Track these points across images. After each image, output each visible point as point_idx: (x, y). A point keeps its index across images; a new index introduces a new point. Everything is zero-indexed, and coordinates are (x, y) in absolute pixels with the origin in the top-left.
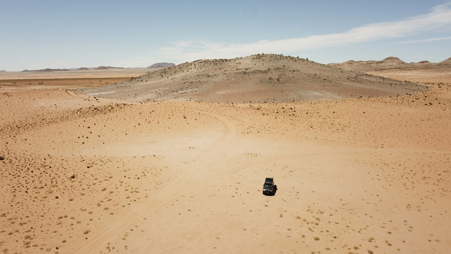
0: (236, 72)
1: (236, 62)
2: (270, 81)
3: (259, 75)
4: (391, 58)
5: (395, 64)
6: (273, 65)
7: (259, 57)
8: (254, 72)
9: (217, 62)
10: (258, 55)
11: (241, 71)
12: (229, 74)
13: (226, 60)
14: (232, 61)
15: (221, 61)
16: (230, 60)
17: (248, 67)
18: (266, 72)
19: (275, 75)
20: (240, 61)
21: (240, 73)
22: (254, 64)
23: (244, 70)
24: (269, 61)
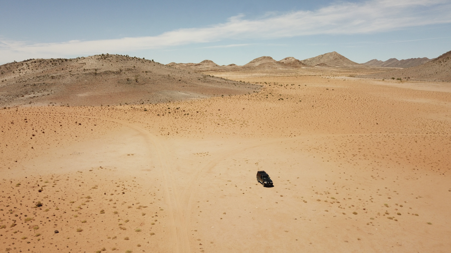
0: (84, 72)
1: (79, 62)
2: (128, 82)
3: (112, 76)
4: (207, 61)
5: (210, 67)
7: (104, 57)
8: (106, 73)
9: (55, 62)
10: (103, 55)
11: (90, 71)
12: (78, 75)
13: (66, 60)
14: (73, 60)
15: (60, 61)
16: (70, 60)
17: (96, 68)
18: (118, 73)
19: (130, 76)
20: (84, 61)
21: (90, 74)
22: (101, 64)
23: (94, 71)
24: (117, 62)
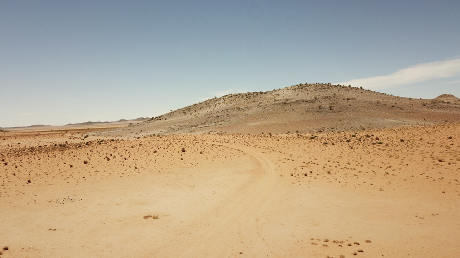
0: (274, 103)
1: (273, 94)
2: (320, 110)
3: (303, 105)
4: (445, 95)
6: (320, 94)
7: (301, 87)
8: (297, 102)
9: (250, 95)
10: (301, 85)
11: (280, 102)
12: (265, 106)
13: (261, 93)
14: (268, 93)
15: (255, 94)
16: (266, 93)
17: (288, 98)
18: (312, 101)
19: (326, 104)
20: (278, 92)
21: (280, 104)
22: (296, 94)
23: (284, 101)
24: (315, 90)
